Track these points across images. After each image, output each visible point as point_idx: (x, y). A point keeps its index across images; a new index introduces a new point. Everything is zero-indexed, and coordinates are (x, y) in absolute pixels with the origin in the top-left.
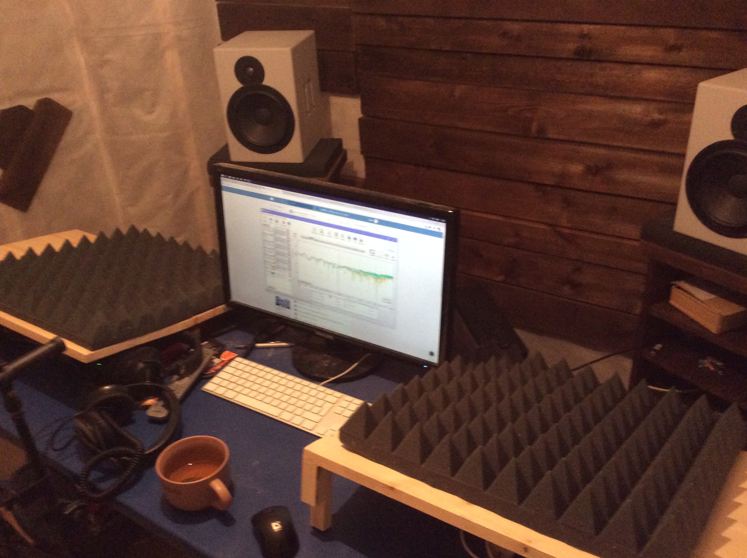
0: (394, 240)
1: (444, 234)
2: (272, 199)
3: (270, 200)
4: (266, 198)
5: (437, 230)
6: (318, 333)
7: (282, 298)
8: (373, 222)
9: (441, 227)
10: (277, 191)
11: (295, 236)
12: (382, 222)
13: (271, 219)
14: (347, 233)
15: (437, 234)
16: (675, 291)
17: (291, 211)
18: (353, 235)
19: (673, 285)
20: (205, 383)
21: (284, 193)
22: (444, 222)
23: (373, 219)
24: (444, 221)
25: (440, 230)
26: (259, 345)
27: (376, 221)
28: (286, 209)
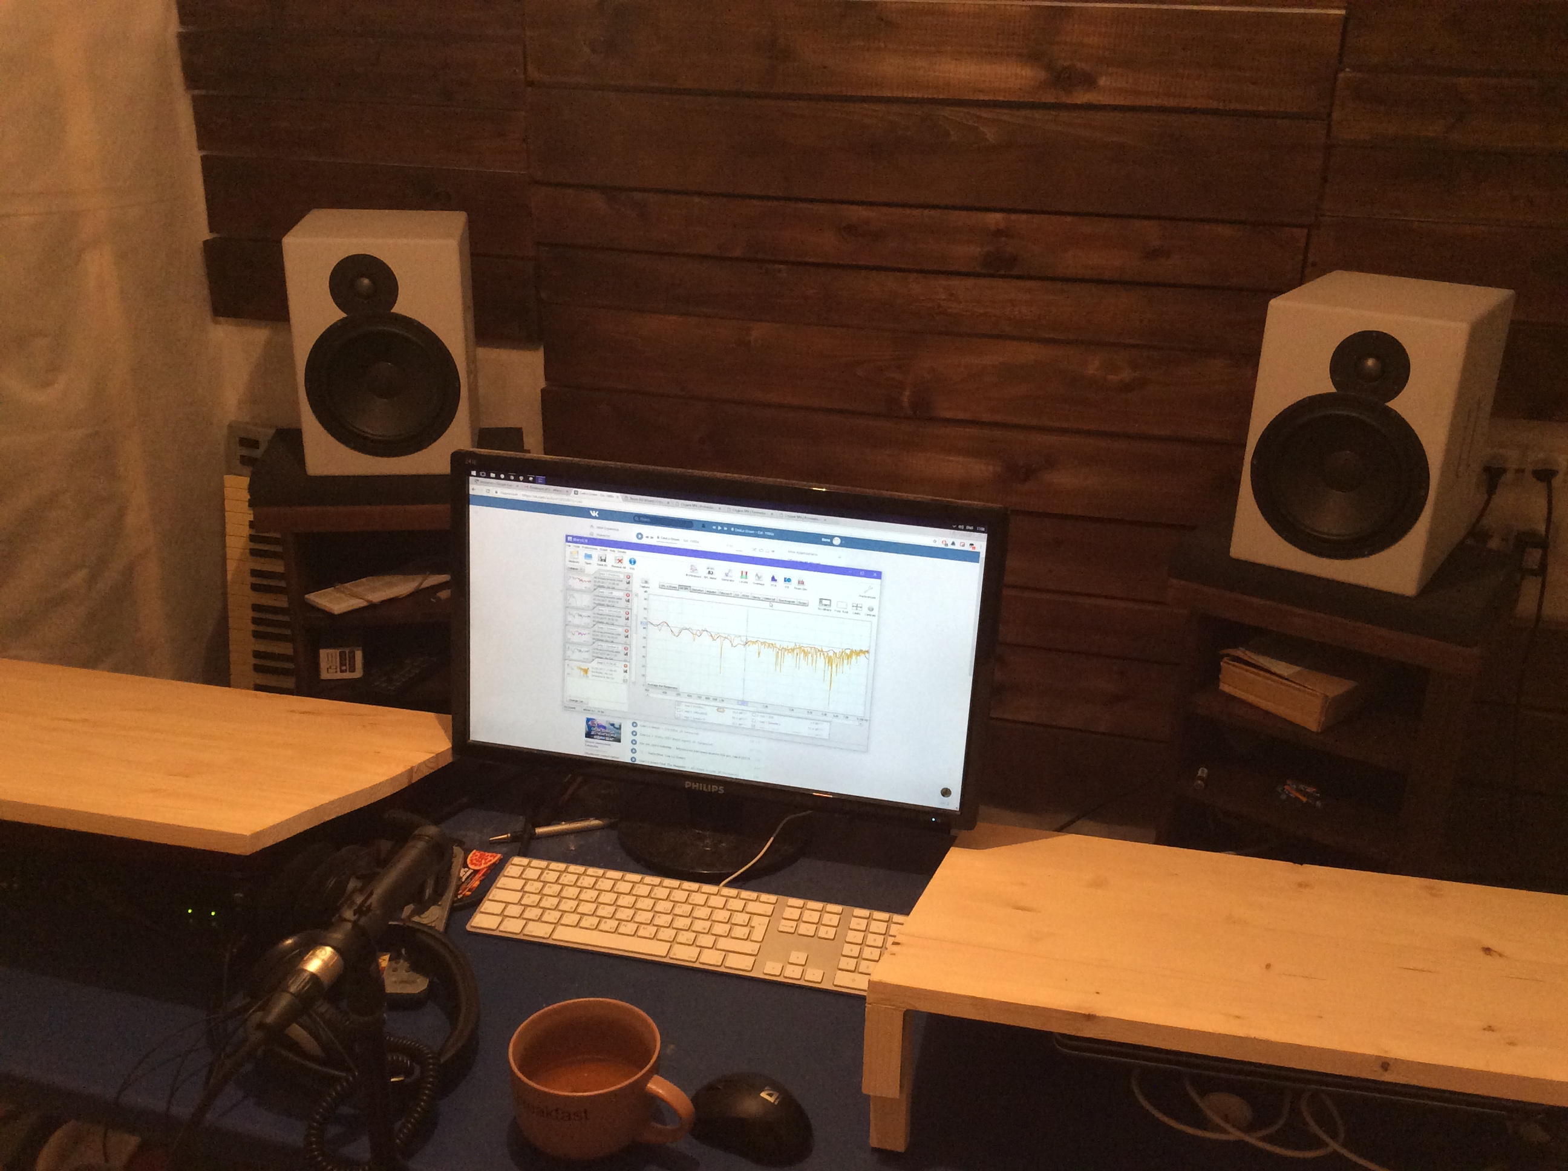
0: (877, 575)
1: (983, 555)
2: (594, 514)
3: (591, 517)
4: (582, 512)
5: (968, 548)
6: (688, 784)
7: (601, 720)
8: (831, 544)
9: (979, 542)
10: (609, 496)
11: (646, 585)
12: (849, 543)
13: (589, 556)
14: (768, 571)
15: (970, 556)
16: (1228, 668)
17: (640, 536)
18: (781, 573)
19: (1222, 657)
20: (470, 916)
21: (626, 500)
22: (983, 532)
23: (832, 537)
24: (983, 529)
25: (974, 548)
26: (539, 830)
27: (837, 541)
28: (628, 532)
